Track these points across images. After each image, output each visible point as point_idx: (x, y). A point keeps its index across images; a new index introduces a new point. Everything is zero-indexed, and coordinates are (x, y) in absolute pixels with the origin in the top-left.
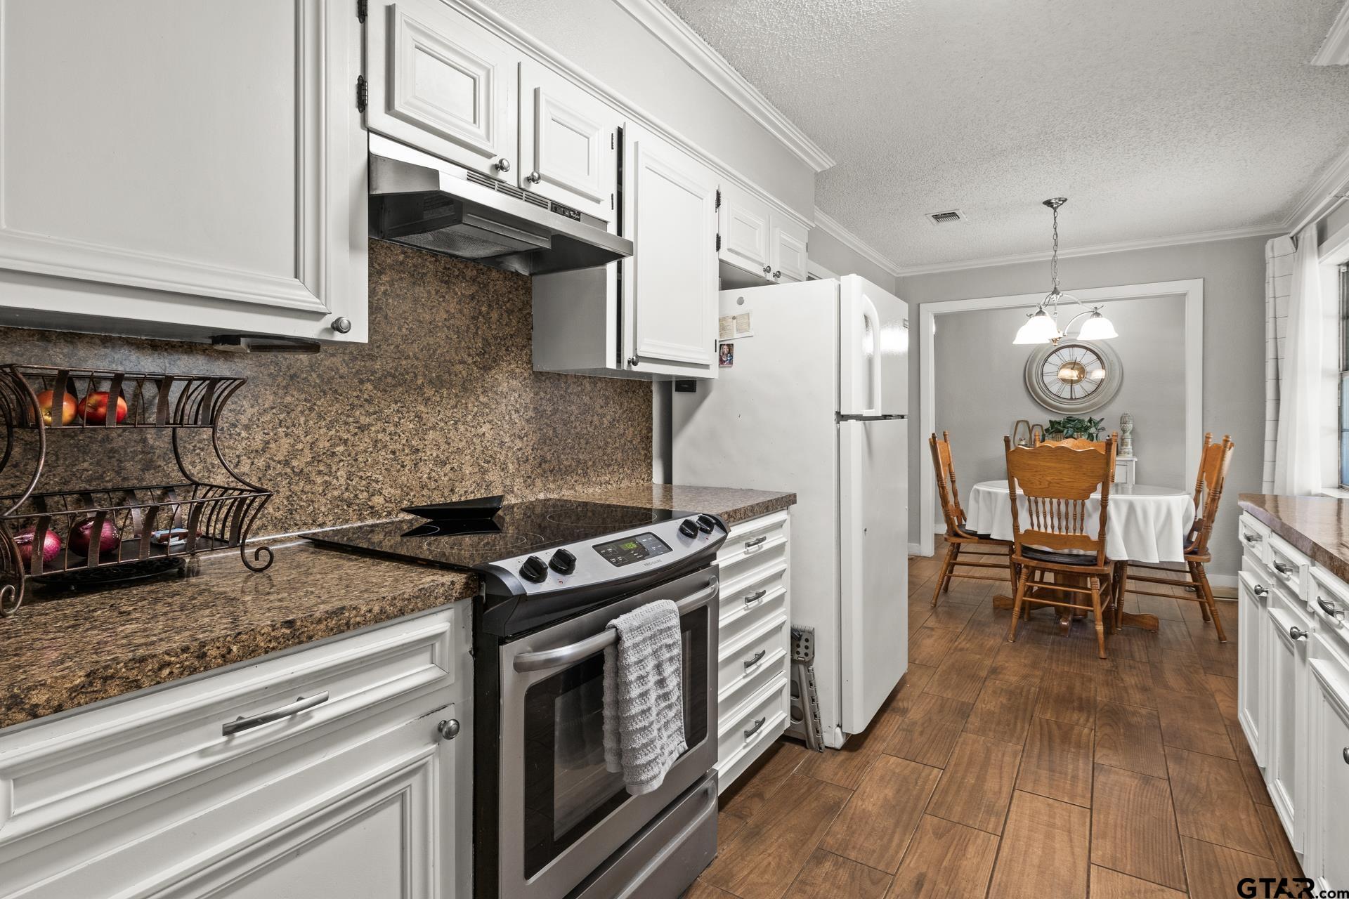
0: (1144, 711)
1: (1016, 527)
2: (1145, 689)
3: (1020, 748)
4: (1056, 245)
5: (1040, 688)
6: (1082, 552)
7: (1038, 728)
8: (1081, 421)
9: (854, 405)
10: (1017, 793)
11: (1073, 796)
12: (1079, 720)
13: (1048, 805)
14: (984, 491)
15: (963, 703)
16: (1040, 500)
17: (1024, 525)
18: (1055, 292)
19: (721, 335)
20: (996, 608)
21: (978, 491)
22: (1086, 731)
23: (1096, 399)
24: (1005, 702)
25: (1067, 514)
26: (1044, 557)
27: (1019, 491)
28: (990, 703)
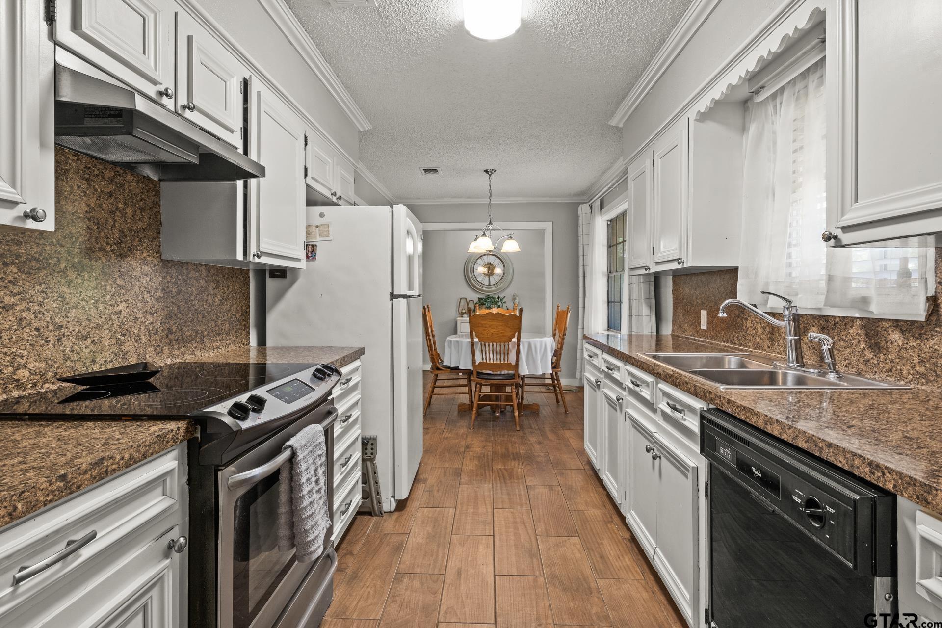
0: (542, 454)
1: (474, 361)
2: (540, 443)
3: (491, 486)
4: (491, 196)
5: (493, 452)
6: (506, 372)
7: (497, 473)
8: (494, 298)
9: (401, 288)
10: (495, 510)
11: (521, 505)
12: (515, 465)
13: (512, 512)
14: (454, 341)
15: (456, 469)
16: (487, 344)
17: (478, 359)
18: (490, 223)
19: (307, 238)
20: (459, 411)
21: (451, 341)
22: (519, 470)
23: (501, 285)
24: (477, 463)
25: (501, 351)
26: (489, 377)
27: (476, 340)
28: (470, 465)
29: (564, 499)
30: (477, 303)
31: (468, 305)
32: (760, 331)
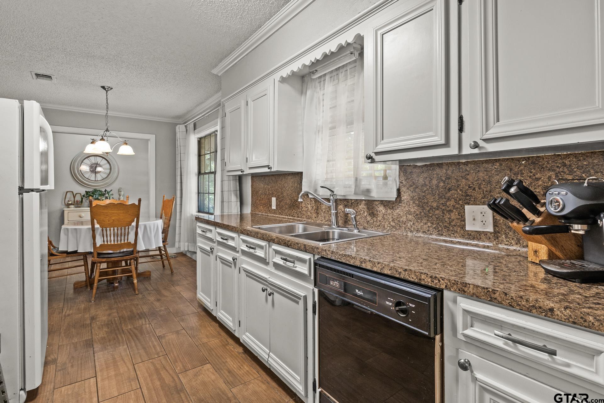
0: (163, 309)
1: (94, 244)
2: (158, 300)
3: (126, 346)
4: (107, 108)
5: (119, 317)
6: (125, 250)
7: (128, 334)
8: (101, 191)
9: (35, 182)
10: (136, 366)
11: (158, 354)
12: (142, 323)
13: (151, 362)
14: (72, 229)
15: (86, 341)
16: (108, 229)
17: (99, 242)
18: (107, 130)
20: (75, 288)
21: (67, 229)
22: (147, 325)
23: (107, 181)
24: (106, 330)
25: (121, 236)
26: (109, 256)
27: (97, 226)
28: (101, 334)
29: (190, 338)
30: (84, 196)
31: (74, 197)
32: (310, 208)
